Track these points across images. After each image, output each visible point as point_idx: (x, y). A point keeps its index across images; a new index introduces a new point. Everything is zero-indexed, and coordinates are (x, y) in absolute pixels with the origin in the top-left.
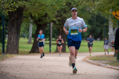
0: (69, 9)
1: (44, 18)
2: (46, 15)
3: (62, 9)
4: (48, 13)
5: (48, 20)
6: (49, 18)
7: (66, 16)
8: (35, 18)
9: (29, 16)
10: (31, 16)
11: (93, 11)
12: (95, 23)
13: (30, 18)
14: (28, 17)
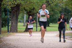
1: (33, 10)
4: (35, 7)
6: (36, 10)
8: (27, 11)
10: (25, 9)
13: (24, 11)
14: (23, 10)
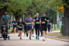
0: (33, 6)
1: (19, 12)
2: (20, 10)
3: (30, 6)
4: (22, 9)
5: (21, 13)
7: (32, 10)
8: (14, 12)
9: (11, 11)
10: (12, 11)
11: (47, 7)
12: (49, 14)
